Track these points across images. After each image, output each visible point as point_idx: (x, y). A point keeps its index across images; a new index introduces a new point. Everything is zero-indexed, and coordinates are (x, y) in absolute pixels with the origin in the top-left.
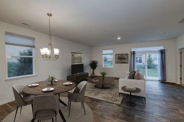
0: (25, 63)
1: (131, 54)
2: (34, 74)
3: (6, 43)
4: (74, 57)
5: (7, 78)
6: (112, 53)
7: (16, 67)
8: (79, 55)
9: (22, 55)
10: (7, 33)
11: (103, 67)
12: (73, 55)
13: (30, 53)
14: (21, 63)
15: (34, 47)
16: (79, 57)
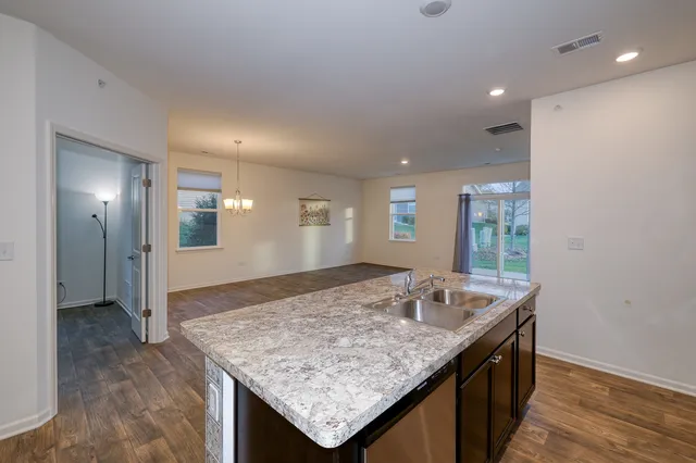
0: (206, 223)
1: (461, 201)
2: (218, 246)
3: (179, 188)
4: (308, 209)
5: (179, 249)
6: (413, 198)
7: (191, 230)
8: (321, 205)
9: (201, 207)
10: (181, 170)
11: (392, 238)
12: (303, 206)
13: (214, 203)
14: (199, 223)
15: (219, 191)
16: (321, 210)
